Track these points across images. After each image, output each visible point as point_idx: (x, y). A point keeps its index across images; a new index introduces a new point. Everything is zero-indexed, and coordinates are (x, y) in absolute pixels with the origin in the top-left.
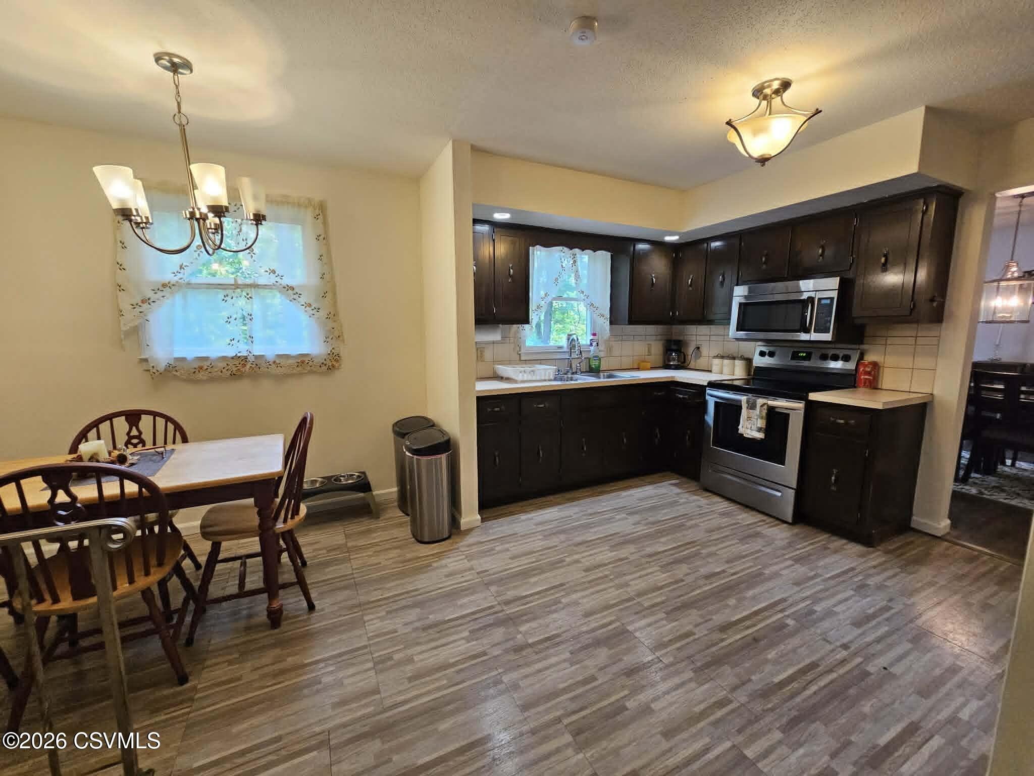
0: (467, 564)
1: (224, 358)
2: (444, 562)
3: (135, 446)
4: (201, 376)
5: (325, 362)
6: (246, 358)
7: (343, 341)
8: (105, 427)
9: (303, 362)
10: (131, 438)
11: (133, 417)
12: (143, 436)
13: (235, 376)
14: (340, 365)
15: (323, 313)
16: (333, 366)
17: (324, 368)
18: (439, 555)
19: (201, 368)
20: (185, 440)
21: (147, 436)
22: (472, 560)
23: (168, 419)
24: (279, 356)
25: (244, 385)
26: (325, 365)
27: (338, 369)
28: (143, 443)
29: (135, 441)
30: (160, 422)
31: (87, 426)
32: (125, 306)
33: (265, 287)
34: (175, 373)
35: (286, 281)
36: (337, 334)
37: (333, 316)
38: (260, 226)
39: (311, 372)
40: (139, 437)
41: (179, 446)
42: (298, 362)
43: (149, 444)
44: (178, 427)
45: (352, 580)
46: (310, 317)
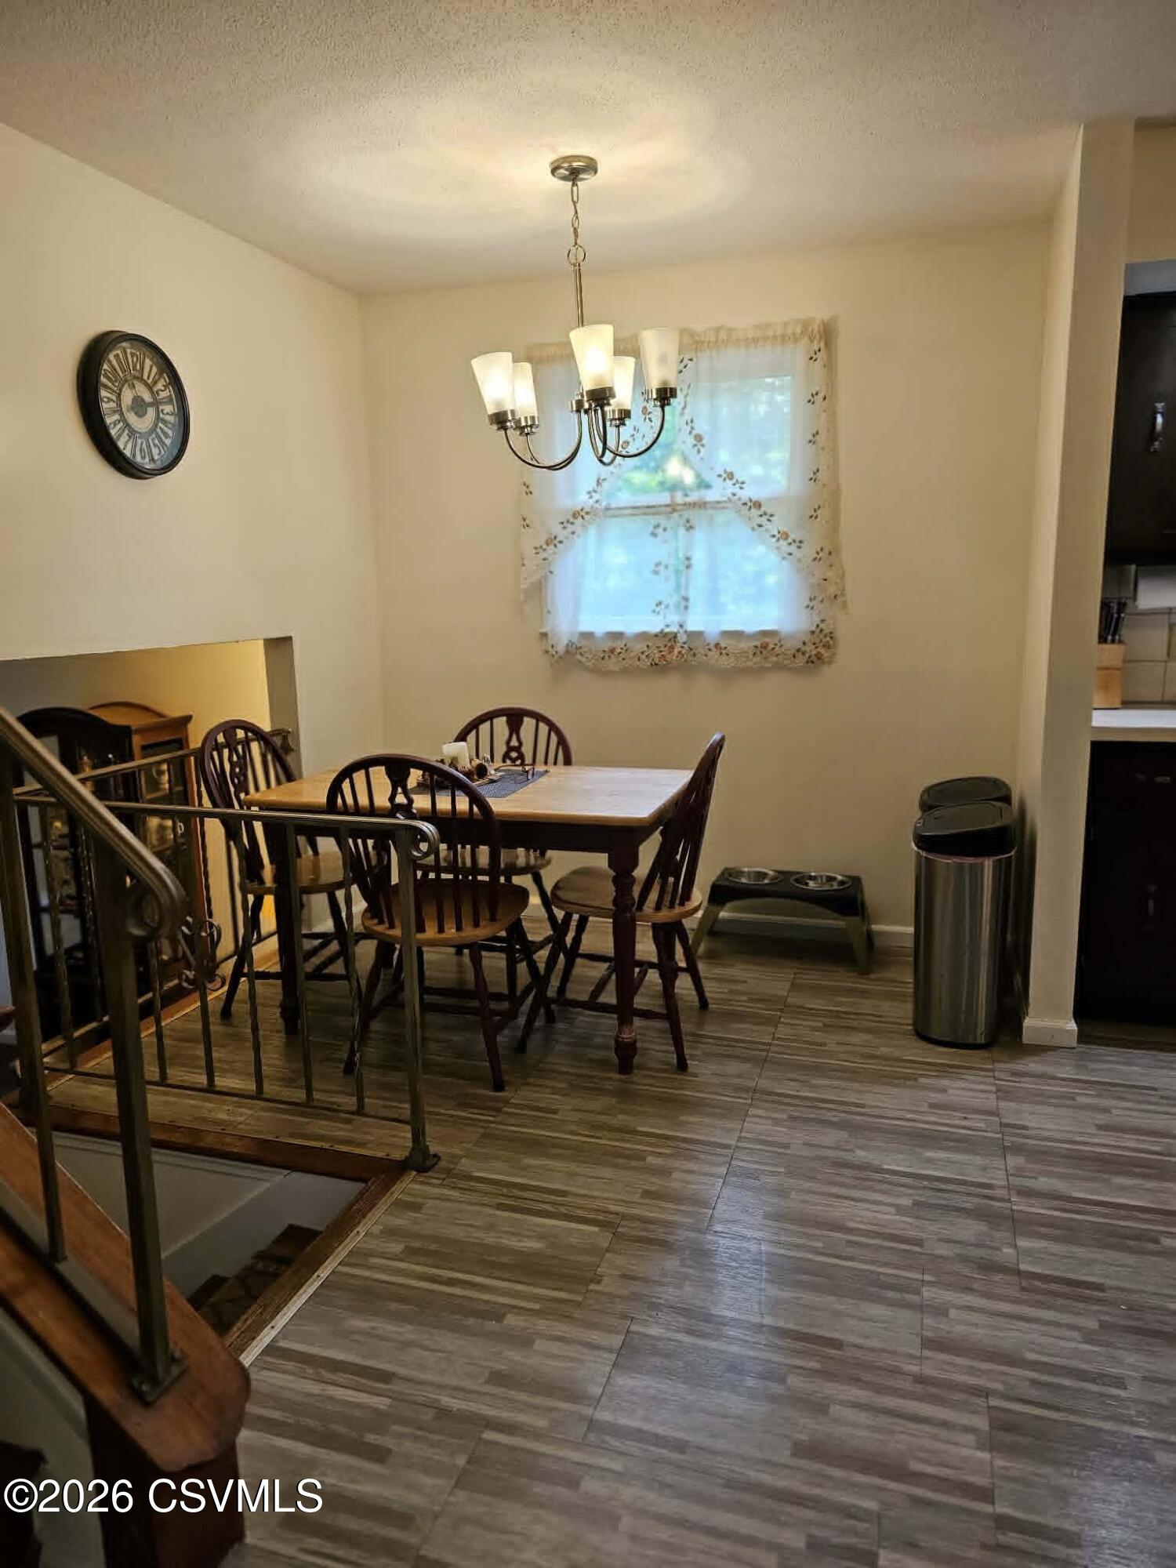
0: (991, 1102)
1: (644, 636)
2: (945, 1082)
3: (513, 760)
4: (612, 665)
5: (804, 648)
6: (675, 636)
7: (845, 604)
8: (485, 728)
9: (765, 646)
10: (510, 749)
11: (515, 718)
12: (523, 749)
13: (660, 667)
14: (834, 654)
15: (809, 550)
16: (819, 657)
17: (800, 661)
18: (944, 1070)
19: (612, 651)
20: (568, 762)
21: (527, 750)
22: (1004, 1099)
23: (553, 727)
24: (727, 634)
25: (671, 683)
26: (803, 654)
27: (830, 663)
28: (521, 757)
29: (514, 755)
30: (544, 728)
31: (466, 727)
32: (529, 552)
33: (717, 505)
34: (578, 657)
35: (749, 492)
36: (832, 590)
37: (829, 555)
38: (667, 408)
39: (778, 667)
40: (518, 749)
41: (561, 768)
42: (756, 647)
43: (528, 759)
44: (562, 742)
45: (764, 1053)
46: (784, 558)
